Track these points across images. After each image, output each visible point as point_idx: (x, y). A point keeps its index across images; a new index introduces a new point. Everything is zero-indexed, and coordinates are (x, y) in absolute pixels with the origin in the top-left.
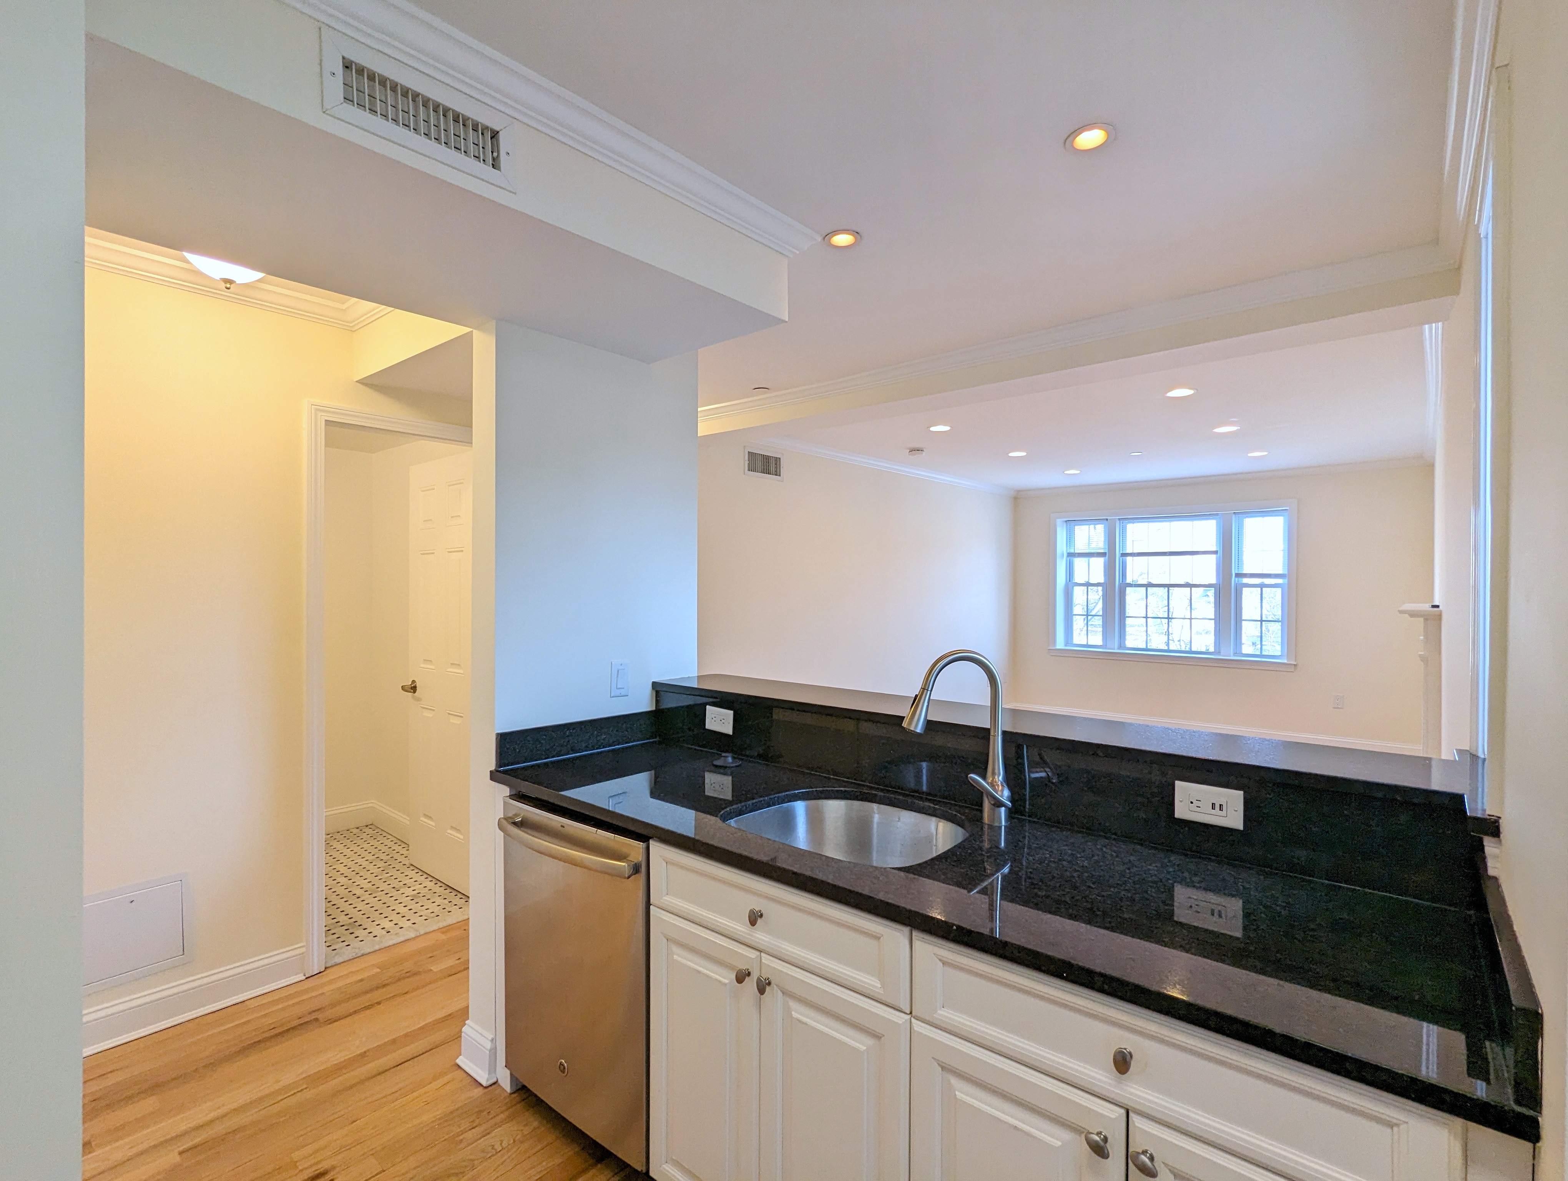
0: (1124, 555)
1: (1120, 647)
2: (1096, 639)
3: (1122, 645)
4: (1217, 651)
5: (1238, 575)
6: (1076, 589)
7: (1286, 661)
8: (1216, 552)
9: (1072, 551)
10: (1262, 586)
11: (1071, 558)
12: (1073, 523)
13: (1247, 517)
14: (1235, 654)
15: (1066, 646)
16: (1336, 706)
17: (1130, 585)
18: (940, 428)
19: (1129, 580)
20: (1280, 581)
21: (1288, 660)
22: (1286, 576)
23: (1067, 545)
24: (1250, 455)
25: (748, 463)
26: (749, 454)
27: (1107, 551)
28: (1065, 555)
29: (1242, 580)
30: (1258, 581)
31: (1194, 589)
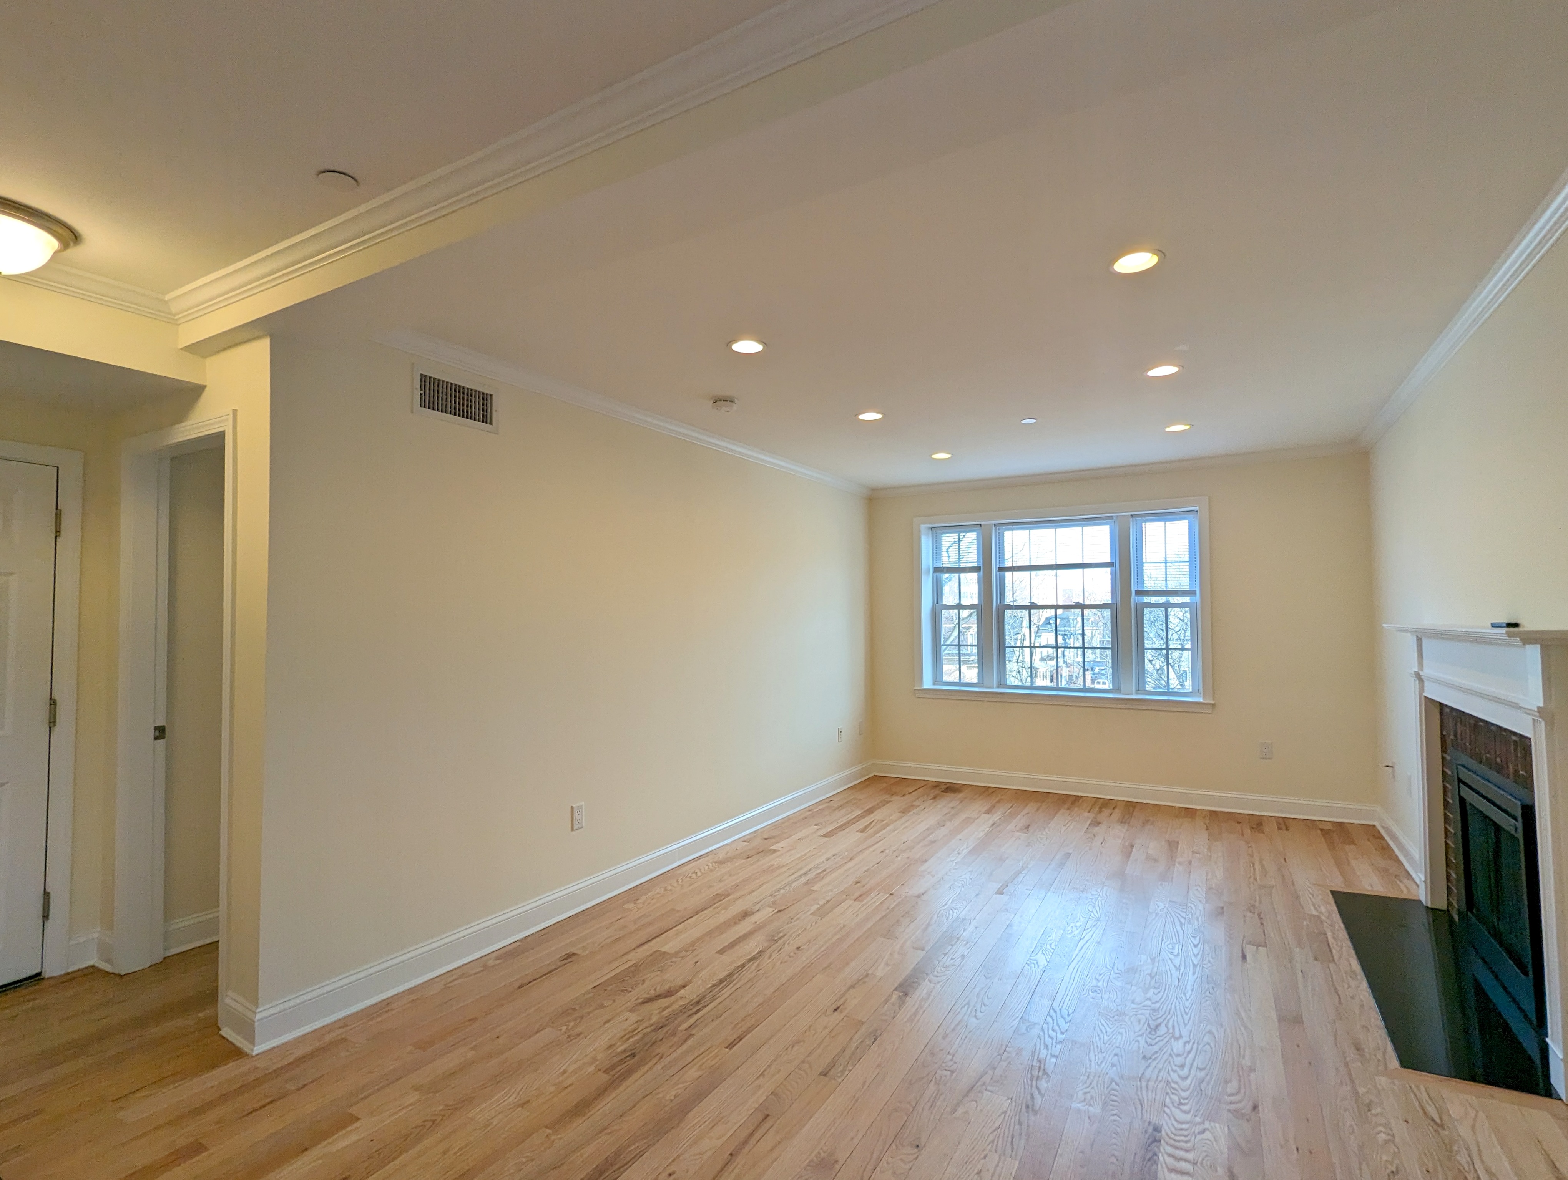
0: (1002, 569)
1: (1000, 685)
2: (971, 674)
3: (1001, 682)
4: (1116, 689)
5: (1139, 593)
6: (945, 613)
7: (1201, 700)
8: (1110, 565)
9: (939, 565)
10: (1166, 606)
11: (939, 574)
12: (939, 531)
13: (1145, 521)
14: (1138, 691)
15: (934, 684)
16: (1264, 756)
17: (1010, 607)
18: (747, 346)
19: (1008, 600)
20: (1187, 599)
21: (1204, 698)
22: (1196, 593)
23: (933, 558)
24: (1168, 429)
25: (421, 394)
26: (424, 379)
27: (981, 565)
28: (932, 570)
29: (1143, 599)
30: (1161, 600)
31: (1086, 611)
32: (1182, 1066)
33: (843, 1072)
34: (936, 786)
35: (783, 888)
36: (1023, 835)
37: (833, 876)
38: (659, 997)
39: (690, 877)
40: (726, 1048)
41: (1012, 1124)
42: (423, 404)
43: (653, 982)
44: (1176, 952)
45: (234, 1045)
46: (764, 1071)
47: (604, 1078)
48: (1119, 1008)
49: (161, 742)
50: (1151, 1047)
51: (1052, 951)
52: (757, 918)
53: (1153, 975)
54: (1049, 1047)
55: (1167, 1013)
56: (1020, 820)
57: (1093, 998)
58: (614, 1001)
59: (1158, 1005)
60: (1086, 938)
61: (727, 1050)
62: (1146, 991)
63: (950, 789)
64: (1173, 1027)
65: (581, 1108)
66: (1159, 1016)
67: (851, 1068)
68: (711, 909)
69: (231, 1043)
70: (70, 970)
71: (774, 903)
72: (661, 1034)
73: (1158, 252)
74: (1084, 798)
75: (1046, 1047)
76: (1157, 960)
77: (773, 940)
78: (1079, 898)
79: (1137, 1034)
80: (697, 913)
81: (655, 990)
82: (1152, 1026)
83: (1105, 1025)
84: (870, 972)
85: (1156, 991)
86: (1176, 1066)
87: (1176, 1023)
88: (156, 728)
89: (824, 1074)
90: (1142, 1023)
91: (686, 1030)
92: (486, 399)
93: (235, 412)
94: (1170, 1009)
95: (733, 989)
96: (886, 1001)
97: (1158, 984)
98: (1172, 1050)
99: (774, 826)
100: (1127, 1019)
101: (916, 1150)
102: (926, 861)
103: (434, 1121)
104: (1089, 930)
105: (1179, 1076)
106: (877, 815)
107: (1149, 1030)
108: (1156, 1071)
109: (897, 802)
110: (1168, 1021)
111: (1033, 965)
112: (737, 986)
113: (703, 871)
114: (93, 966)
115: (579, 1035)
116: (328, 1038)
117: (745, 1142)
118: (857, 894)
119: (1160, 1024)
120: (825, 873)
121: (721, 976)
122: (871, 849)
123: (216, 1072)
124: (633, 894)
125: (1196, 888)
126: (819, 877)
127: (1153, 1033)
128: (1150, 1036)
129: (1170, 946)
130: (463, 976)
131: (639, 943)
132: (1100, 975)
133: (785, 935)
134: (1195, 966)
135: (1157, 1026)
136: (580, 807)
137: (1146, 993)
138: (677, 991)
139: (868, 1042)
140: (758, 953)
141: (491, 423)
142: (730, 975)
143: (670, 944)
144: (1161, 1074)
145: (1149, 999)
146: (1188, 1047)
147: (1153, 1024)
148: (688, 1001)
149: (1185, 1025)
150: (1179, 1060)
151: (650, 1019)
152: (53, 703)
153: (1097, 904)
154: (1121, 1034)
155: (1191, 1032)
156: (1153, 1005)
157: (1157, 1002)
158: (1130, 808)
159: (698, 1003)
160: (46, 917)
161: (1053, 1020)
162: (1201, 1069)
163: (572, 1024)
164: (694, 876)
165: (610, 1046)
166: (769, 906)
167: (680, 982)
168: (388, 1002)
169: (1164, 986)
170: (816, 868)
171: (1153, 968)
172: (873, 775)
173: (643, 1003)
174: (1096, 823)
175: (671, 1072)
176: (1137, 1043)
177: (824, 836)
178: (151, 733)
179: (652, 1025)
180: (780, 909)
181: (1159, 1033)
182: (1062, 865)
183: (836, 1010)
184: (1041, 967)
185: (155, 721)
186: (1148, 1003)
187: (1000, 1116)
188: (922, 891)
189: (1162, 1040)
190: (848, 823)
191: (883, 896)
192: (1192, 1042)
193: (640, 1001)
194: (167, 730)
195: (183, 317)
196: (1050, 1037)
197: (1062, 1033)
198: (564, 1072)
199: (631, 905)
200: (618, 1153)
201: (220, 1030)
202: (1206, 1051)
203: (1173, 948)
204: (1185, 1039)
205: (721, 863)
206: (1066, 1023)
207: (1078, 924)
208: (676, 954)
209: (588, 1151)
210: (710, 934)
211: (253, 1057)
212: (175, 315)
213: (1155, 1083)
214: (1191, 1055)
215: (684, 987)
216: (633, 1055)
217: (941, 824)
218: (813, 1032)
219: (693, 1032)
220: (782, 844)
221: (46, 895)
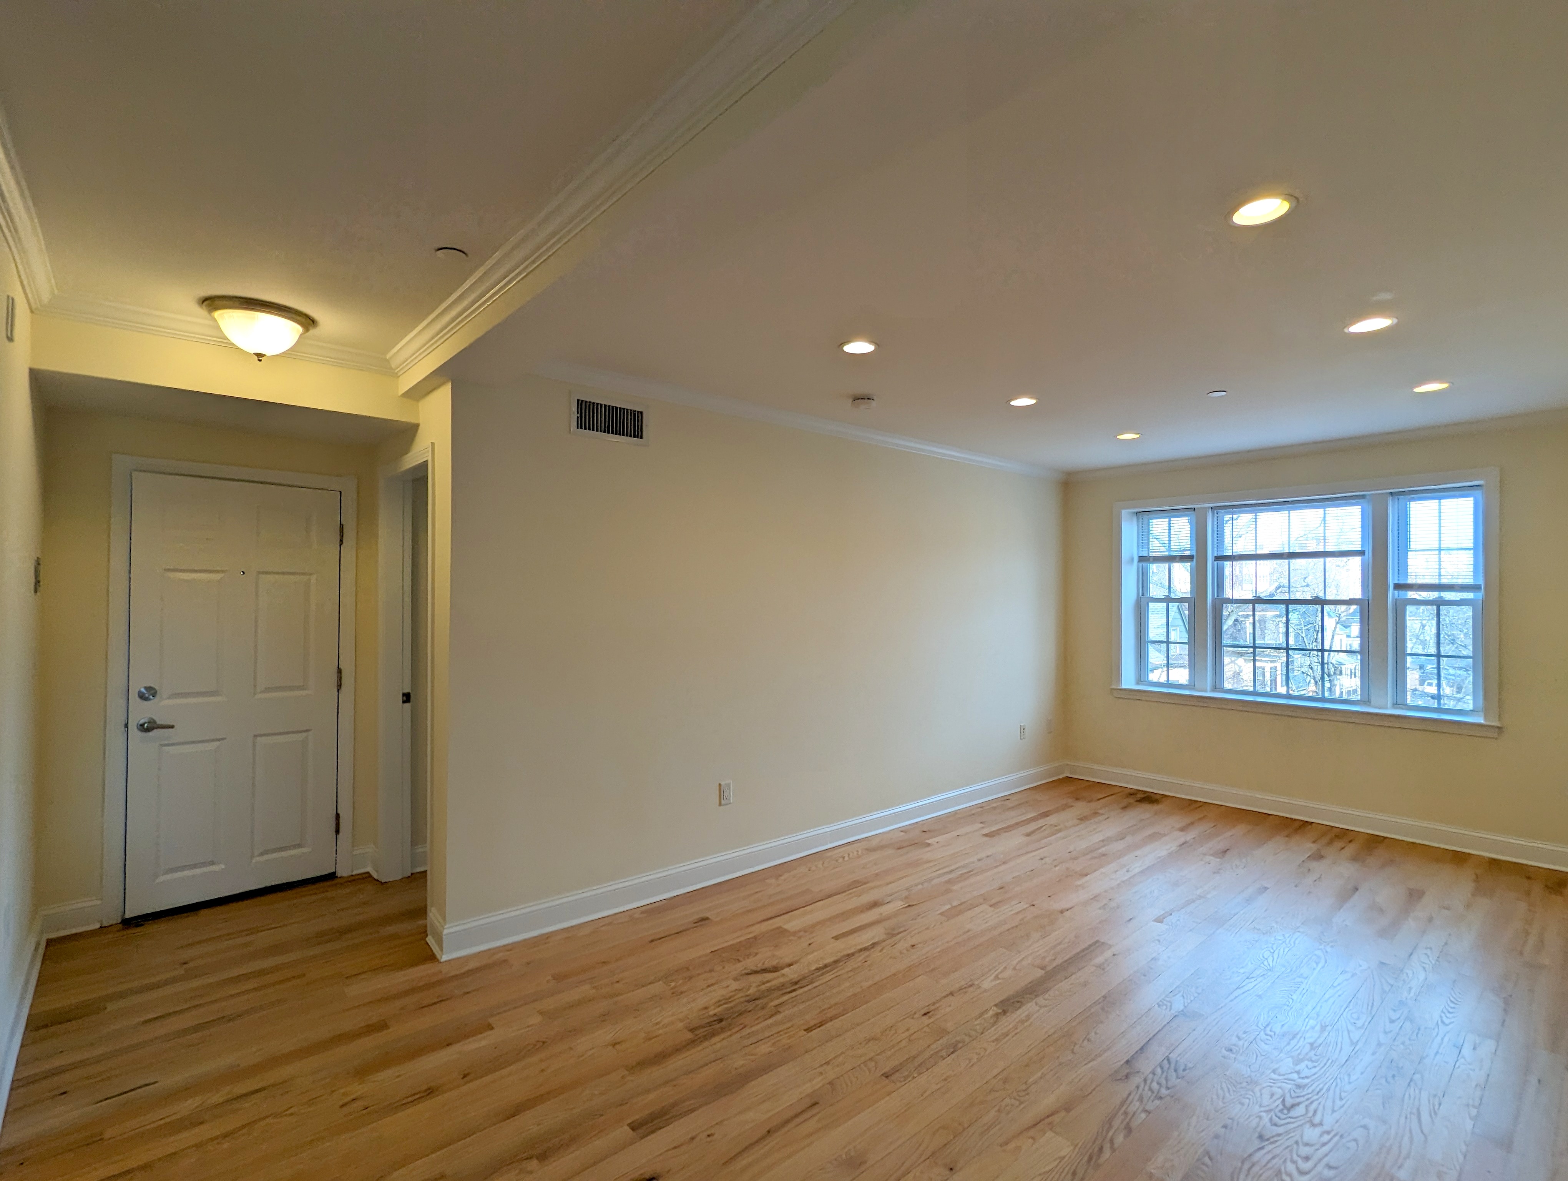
0: (1220, 558)
1: (1215, 689)
2: (1181, 676)
3: (1217, 686)
4: (1366, 700)
5: (1398, 587)
6: (1152, 606)
7: (1482, 721)
8: (1361, 553)
9: (1145, 554)
10: (1439, 603)
11: (1145, 564)
12: (1145, 516)
13: (1414, 499)
14: (1395, 705)
15: (1138, 683)
17: (1230, 601)
18: (859, 347)
19: (1228, 594)
20: (1470, 595)
21: (1486, 718)
22: (1481, 588)
23: (1138, 546)
24: (1417, 390)
25: (578, 417)
26: (580, 402)
27: (1195, 554)
28: (1136, 559)
29: (1406, 595)
30: (1433, 595)
31: (1326, 608)
32: (1307, 1159)
33: (906, 1078)
34: (1131, 794)
35: (922, 884)
36: (1215, 861)
37: (979, 878)
38: (764, 971)
39: (837, 861)
40: (805, 1030)
41: (1065, 1171)
42: (580, 426)
43: (764, 956)
44: (1359, 1023)
45: (432, 951)
46: (830, 1060)
47: (689, 1036)
48: (1253, 1074)
49: (407, 705)
50: (1274, 1127)
51: (1196, 995)
52: (885, 910)
53: (1316, 1045)
54: (1145, 1100)
55: (1316, 1092)
56: (1218, 843)
57: (1224, 1057)
58: (724, 968)
59: (1306, 1081)
60: (1246, 988)
61: (805, 1033)
62: (1298, 1061)
63: (1148, 799)
64: (1315, 1112)
65: (660, 1058)
66: (1302, 1094)
67: (915, 1075)
68: (844, 894)
69: (431, 949)
70: (354, 873)
71: (906, 898)
72: (750, 1006)
73: (1289, 197)
74: (1314, 825)
75: (1141, 1099)
76: (1329, 1028)
77: (891, 934)
78: (1257, 941)
79: (1262, 1109)
80: (830, 896)
81: (763, 964)
82: (1288, 1104)
83: (1226, 1090)
84: (976, 983)
85: (1310, 1064)
86: (1298, 1156)
87: (1321, 1107)
88: (404, 695)
89: (887, 1076)
90: (1275, 1097)
91: (775, 1006)
92: (637, 417)
93: (433, 444)
94: (1321, 1090)
95: (833, 976)
96: (981, 1015)
97: (1317, 1058)
98: (1302, 1137)
99: (938, 819)
100: (1257, 1089)
101: (948, 1172)
102: (1087, 875)
103: (544, 1042)
104: (1253, 980)
105: (1298, 1168)
106: (1052, 819)
107: (1281, 1107)
108: (1269, 1156)
109: (1081, 808)
110: (1312, 1103)
111: (1164, 1007)
112: (838, 974)
113: (851, 856)
114: (368, 873)
115: (682, 993)
116: (497, 957)
117: (787, 1122)
118: (994, 901)
119: (1298, 1104)
120: (972, 873)
121: (829, 960)
122: (1034, 854)
123: (415, 969)
124: (778, 870)
125: (1425, 951)
126: (963, 877)
127: (1285, 1112)
128: (1280, 1115)
129: (1355, 1016)
130: (610, 924)
131: (765, 918)
132: (1245, 1032)
133: (905, 931)
134: (1379, 1045)
135: (1293, 1106)
136: (728, 785)
137: (1297, 1065)
138: (783, 968)
139: (944, 1053)
140: (871, 945)
141: (642, 438)
142: (836, 962)
143: (792, 923)
144: (1274, 1161)
145: (1298, 1072)
146: (1326, 1138)
147: (1289, 1102)
148: (788, 979)
149: (1333, 1111)
150: (1305, 1151)
151: (749, 989)
152: (339, 671)
153: (1277, 951)
154: (1243, 1104)
155: (1337, 1122)
156: (1300, 1081)
157: (1307, 1077)
158: (1374, 843)
159: (796, 983)
160: (337, 831)
161: (1163, 1072)
162: (1329, 1167)
163: (680, 982)
164: (841, 860)
165: (706, 1008)
166: (902, 900)
167: (787, 960)
168: (547, 937)
169: (1325, 1061)
170: (964, 867)
171: (1319, 1037)
172: (1064, 775)
173: (748, 974)
174: (1318, 856)
175: (747, 1042)
176: (1258, 1119)
177: (986, 835)
178: (400, 698)
179: (747, 996)
180: (910, 904)
181: (1293, 1113)
182: (1249, 900)
183: (925, 1014)
184: (1173, 1011)
185: (402, 689)
186: (1295, 1076)
187: (1055, 1160)
188: (1068, 906)
189: (1293, 1123)
190: (1017, 824)
191: (1023, 905)
192: (1332, 1134)
193: (746, 971)
194: (412, 695)
195: (401, 369)
196: (1150, 1089)
197: (1168, 1088)
198: (657, 1024)
199: (773, 881)
200: (674, 1105)
201: (427, 936)
202: (1348, 1148)
203: (1358, 1019)
204: (1326, 1127)
205: (870, 850)
206: (1178, 1077)
207: (1242, 971)
208: (795, 934)
209: (652, 1096)
210: (832, 919)
211: (441, 963)
212: (395, 370)
213: (1261, 1169)
214: (1325, 1149)
215: (790, 965)
216: (721, 1020)
217: (1121, 837)
218: (893, 1032)
219: (781, 1010)
220: (936, 839)
221: (338, 816)
